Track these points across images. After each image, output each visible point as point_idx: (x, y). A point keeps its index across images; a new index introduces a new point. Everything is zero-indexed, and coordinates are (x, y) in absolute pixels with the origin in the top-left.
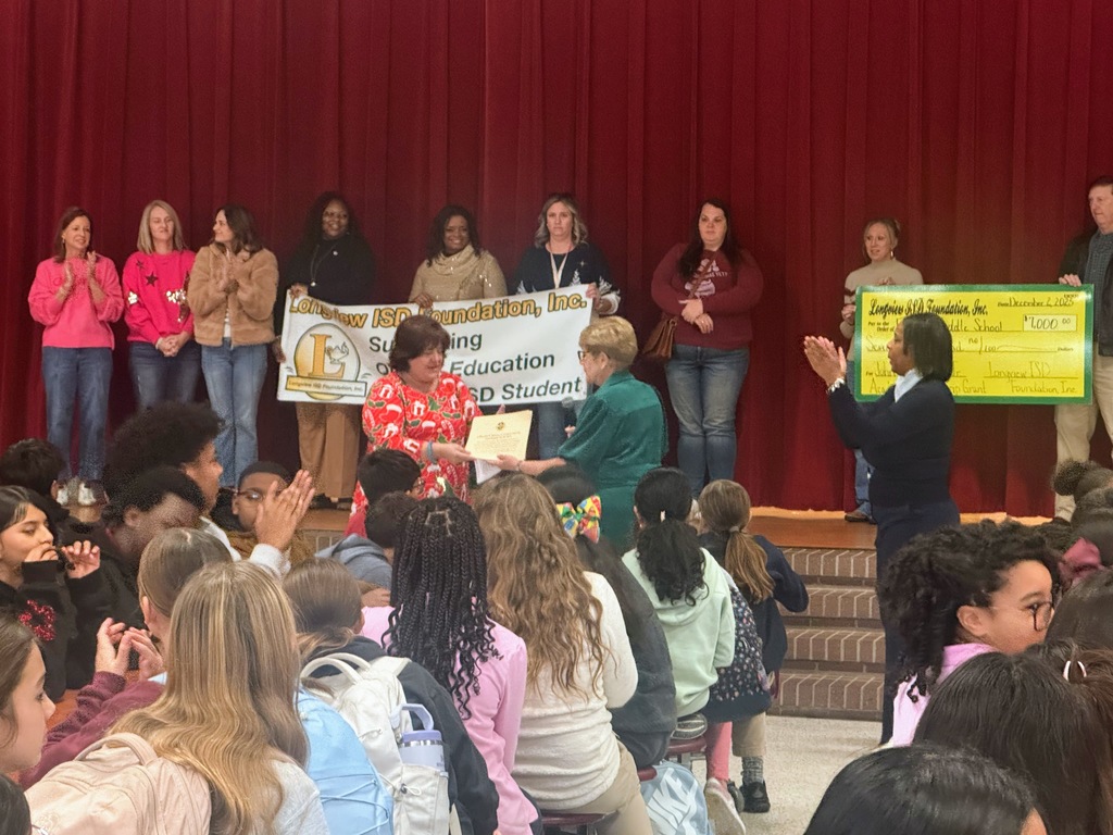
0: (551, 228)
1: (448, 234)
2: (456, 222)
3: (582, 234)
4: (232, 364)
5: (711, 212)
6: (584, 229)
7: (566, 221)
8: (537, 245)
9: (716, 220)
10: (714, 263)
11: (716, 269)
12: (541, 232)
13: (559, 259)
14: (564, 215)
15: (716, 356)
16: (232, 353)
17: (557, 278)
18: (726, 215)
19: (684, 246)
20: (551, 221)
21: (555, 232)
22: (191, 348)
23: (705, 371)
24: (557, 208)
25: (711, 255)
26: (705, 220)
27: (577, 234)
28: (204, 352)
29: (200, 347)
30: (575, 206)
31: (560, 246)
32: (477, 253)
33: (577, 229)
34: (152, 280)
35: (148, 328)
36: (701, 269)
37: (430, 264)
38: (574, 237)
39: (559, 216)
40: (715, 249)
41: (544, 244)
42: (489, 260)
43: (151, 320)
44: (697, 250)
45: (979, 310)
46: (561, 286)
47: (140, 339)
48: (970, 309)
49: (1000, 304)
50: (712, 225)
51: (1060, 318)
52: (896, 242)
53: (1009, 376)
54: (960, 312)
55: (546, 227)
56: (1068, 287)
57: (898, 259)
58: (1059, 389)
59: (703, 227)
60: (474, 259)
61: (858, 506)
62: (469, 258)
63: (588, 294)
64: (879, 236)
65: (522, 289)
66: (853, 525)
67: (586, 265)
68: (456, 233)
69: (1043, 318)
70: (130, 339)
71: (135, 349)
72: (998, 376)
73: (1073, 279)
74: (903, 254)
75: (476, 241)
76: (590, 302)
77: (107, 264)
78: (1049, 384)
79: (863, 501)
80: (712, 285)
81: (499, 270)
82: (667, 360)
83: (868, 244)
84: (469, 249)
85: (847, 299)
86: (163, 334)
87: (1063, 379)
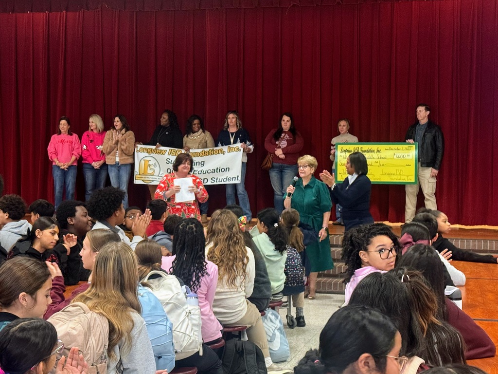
0: (229, 123)
1: (194, 126)
2: (196, 121)
3: (240, 125)
4: (119, 171)
5: (286, 118)
6: (241, 123)
7: (234, 120)
8: (225, 129)
9: (288, 121)
10: (287, 135)
11: (288, 137)
12: (226, 125)
13: (232, 134)
14: (233, 118)
15: (287, 167)
16: (119, 167)
17: (232, 140)
18: (291, 119)
19: (276, 130)
20: (229, 120)
21: (231, 124)
22: (105, 166)
23: (283, 173)
24: (231, 116)
25: (285, 132)
26: (284, 121)
27: (238, 125)
28: (109, 167)
29: (107, 165)
30: (237, 115)
31: (233, 130)
32: (204, 132)
33: (238, 123)
34: (91, 141)
35: (89, 159)
36: (282, 137)
37: (187, 137)
38: (237, 126)
39: (232, 118)
40: (287, 131)
41: (227, 129)
42: (208, 134)
43: (90, 155)
44: (281, 131)
45: (378, 151)
46: (233, 143)
47: (87, 162)
48: (375, 151)
49: (386, 149)
50: (286, 122)
51: (406, 154)
52: (349, 127)
53: (389, 174)
54: (372, 152)
55: (228, 122)
56: (409, 144)
57: (350, 133)
58: (406, 179)
59: (283, 123)
60: (203, 134)
61: (337, 219)
62: (201, 134)
63: (241, 146)
64: (343, 125)
65: (220, 145)
66: (336, 226)
67: (242, 136)
68: (196, 125)
69: (400, 154)
70: (83, 162)
71: (85, 166)
72: (385, 174)
73: (411, 141)
74: (351, 131)
75: (203, 127)
76: (242, 149)
77: (75, 136)
78: (403, 177)
79: (339, 218)
80: (286, 142)
81: (212, 137)
82: (270, 168)
83: (340, 128)
84: (201, 130)
85: (332, 147)
86: (94, 161)
87: (408, 176)
